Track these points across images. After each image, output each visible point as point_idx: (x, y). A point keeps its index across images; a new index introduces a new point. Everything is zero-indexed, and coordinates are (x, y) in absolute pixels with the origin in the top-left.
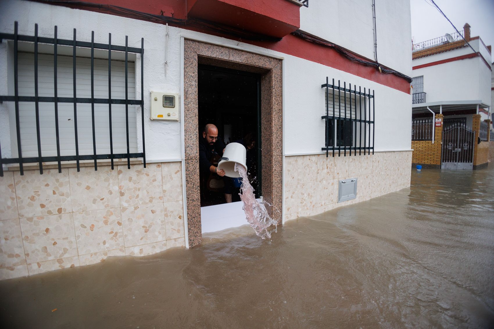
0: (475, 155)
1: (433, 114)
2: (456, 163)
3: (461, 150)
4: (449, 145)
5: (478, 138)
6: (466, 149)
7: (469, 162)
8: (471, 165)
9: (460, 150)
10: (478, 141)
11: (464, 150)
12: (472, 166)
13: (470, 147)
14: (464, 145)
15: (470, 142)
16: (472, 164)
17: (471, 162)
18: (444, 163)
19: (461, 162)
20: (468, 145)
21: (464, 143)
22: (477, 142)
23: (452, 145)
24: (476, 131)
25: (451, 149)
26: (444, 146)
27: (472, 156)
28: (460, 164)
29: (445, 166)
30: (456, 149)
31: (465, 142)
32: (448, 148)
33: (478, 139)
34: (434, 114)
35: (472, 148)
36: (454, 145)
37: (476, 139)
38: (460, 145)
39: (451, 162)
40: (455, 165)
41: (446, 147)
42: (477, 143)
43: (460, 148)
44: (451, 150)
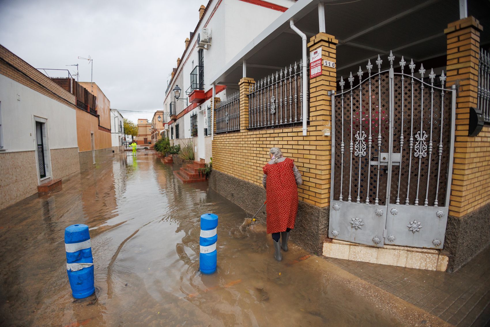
0: (456, 177)
1: (300, 38)
2: (381, 209)
3: (403, 156)
4: (355, 140)
5: (468, 110)
6: (422, 154)
7: (431, 204)
8: (439, 217)
9: (398, 157)
10: (470, 125)
11: (416, 160)
12: (445, 220)
13: (436, 148)
14: (415, 140)
15: (437, 129)
16: (443, 211)
17: (442, 203)
18: (337, 205)
19: (403, 202)
20: (428, 140)
21: (414, 134)
22: (467, 127)
23: (366, 140)
24: (462, 83)
25: (362, 153)
26: (338, 145)
27: (444, 183)
28: (397, 208)
29: (344, 215)
30: (383, 155)
31: (417, 129)
32: (354, 150)
33: (468, 116)
34: (304, 37)
35: (447, 150)
36: (375, 140)
37: (460, 117)
38: (397, 140)
39: (363, 200)
40: (379, 215)
41: (347, 146)
42: (467, 133)
43: (396, 150)
44: (365, 160)
